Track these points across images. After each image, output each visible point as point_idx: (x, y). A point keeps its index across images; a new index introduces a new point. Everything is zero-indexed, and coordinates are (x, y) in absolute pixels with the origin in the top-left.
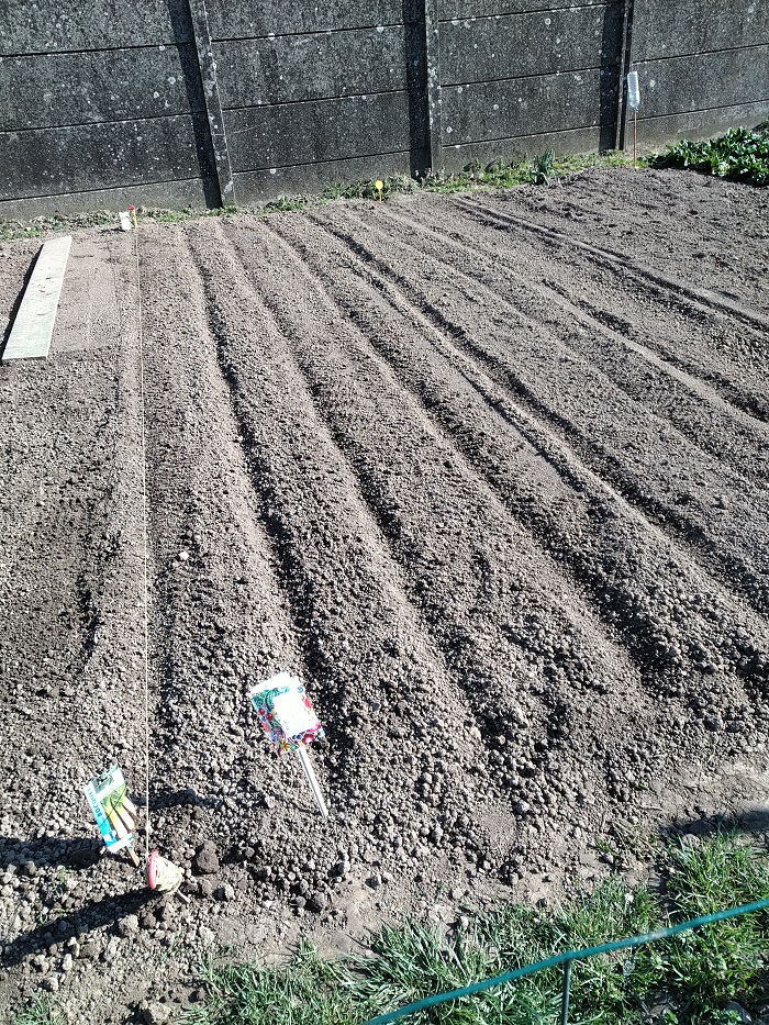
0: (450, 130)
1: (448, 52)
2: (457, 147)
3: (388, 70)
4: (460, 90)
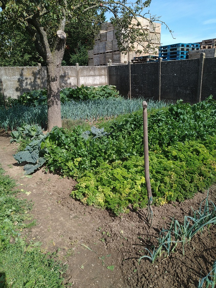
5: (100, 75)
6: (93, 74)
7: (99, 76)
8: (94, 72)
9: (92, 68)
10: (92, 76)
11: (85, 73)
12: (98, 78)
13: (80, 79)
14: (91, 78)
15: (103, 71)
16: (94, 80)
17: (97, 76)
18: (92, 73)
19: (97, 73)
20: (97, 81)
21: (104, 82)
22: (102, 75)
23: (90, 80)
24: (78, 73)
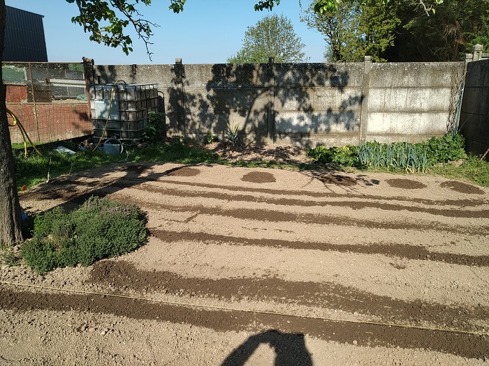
5: (435, 87)
6: (411, 84)
7: (432, 87)
8: (416, 79)
9: (411, 68)
10: (408, 87)
11: (388, 79)
12: (427, 92)
14: (404, 93)
15: (447, 77)
16: (413, 99)
17: (426, 88)
18: (409, 80)
19: (426, 80)
20: (422, 101)
21: (447, 104)
22: (442, 87)
23: (401, 99)
24: (366, 78)
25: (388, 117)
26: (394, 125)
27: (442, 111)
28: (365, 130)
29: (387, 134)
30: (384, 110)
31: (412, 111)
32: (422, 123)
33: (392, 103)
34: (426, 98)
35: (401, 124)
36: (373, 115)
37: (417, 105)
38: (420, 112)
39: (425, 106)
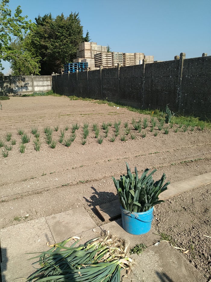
0: (182, 105)
1: (184, 84)
2: (184, 110)
3: (171, 87)
4: (186, 94)
5: (47, 81)
8: (43, 79)
11: (37, 79)
12: (46, 82)
13: (34, 82)
14: (41, 82)
15: (49, 78)
16: (43, 83)
18: (41, 79)
19: (45, 79)
21: (50, 84)
22: (48, 81)
23: (41, 83)
24: (33, 79)
25: (39, 87)
26: (40, 89)
27: (49, 86)
28: (34, 90)
29: (39, 91)
30: (38, 86)
31: (43, 86)
32: (46, 88)
33: (39, 84)
34: (46, 83)
35: (41, 89)
36: (35, 87)
37: (44, 85)
38: (45, 86)
39: (46, 85)
